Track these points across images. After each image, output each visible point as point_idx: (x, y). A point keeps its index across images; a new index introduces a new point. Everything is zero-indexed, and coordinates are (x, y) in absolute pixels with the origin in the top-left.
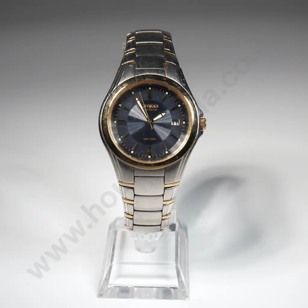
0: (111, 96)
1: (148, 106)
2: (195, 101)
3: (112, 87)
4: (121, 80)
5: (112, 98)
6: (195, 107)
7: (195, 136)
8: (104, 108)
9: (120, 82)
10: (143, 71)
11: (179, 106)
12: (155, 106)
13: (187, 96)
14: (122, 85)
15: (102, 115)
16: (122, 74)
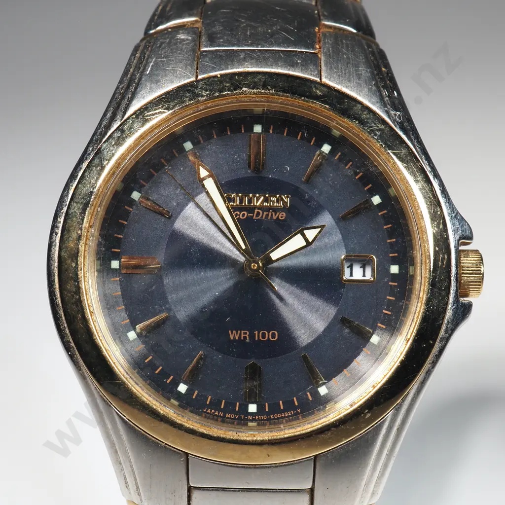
0: (96, 161)
1: (250, 201)
2: (442, 184)
3: (104, 123)
4: (139, 95)
5: (103, 168)
6: (441, 207)
7: (440, 328)
8: (69, 208)
9: (134, 102)
10: (230, 57)
11: (376, 200)
12: (278, 201)
13: (410, 159)
14: (141, 114)
15: (59, 235)
16: (145, 69)
